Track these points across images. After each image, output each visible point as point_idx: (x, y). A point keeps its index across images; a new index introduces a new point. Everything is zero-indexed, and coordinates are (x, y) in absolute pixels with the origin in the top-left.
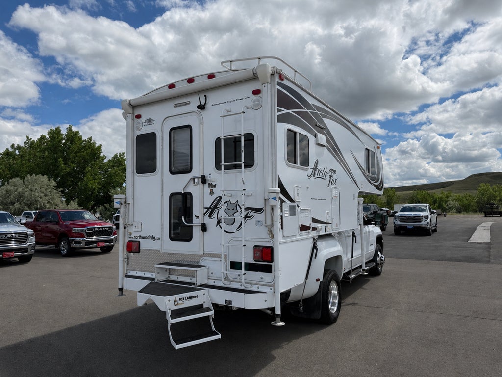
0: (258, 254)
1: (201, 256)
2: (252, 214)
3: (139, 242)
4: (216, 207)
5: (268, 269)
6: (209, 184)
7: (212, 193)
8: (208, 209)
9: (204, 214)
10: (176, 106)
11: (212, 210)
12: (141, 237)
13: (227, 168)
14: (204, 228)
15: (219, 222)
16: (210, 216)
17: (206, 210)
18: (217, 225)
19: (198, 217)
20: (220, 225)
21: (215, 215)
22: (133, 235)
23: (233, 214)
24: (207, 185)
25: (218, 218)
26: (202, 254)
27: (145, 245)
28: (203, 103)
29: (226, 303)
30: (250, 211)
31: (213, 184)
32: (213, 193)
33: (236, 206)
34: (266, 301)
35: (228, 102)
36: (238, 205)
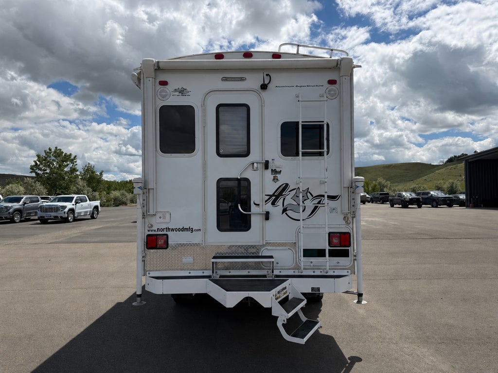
0: (336, 240)
1: (263, 246)
3: (167, 235)
4: (281, 194)
5: (345, 254)
6: (272, 170)
7: (275, 179)
8: (271, 196)
9: (266, 201)
10: (225, 79)
11: (275, 197)
12: (168, 229)
14: (267, 216)
15: (285, 210)
16: (273, 204)
17: (267, 197)
18: (283, 213)
19: (258, 205)
20: (286, 214)
21: (280, 203)
22: (155, 228)
23: (304, 202)
24: (269, 171)
25: (283, 206)
26: (264, 244)
27: (174, 238)
28: (266, 82)
29: (312, 290)
31: (278, 170)
32: (277, 179)
33: (307, 193)
35: (297, 86)
36: (309, 193)
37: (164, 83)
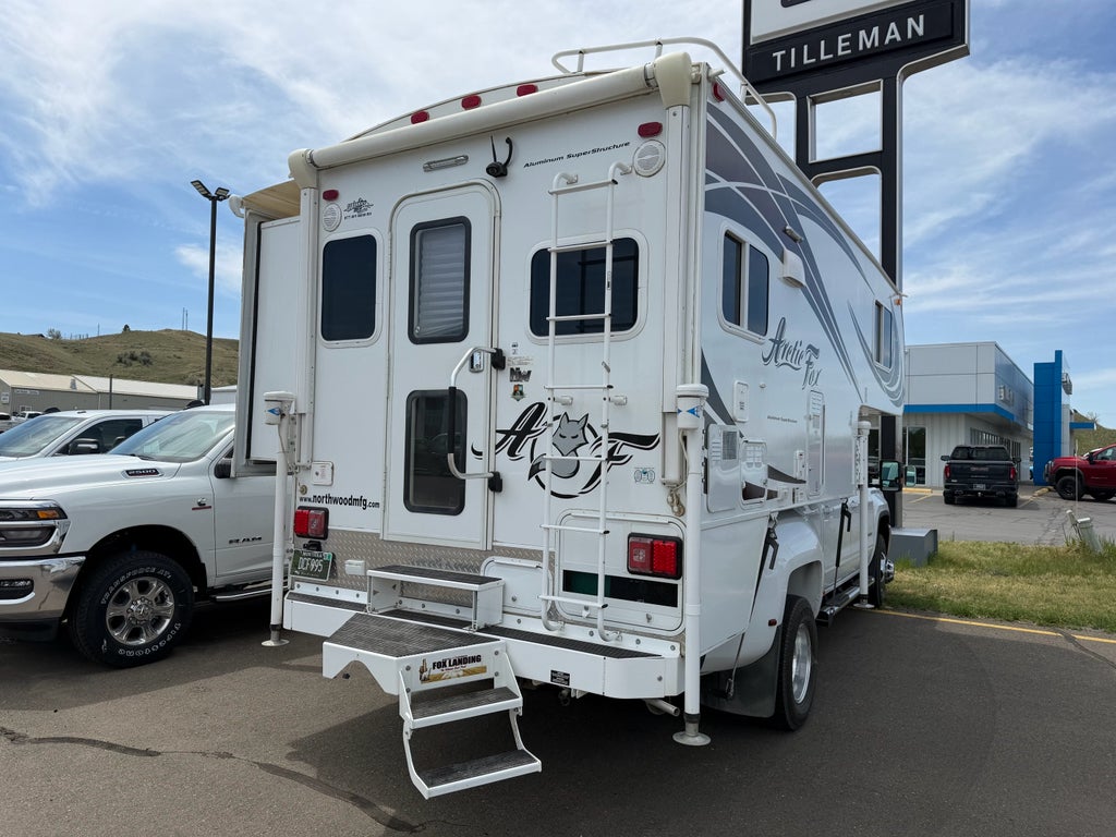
0: (641, 556)
1: (487, 553)
2: (626, 450)
3: (326, 512)
5: (668, 597)
6: (512, 369)
7: (518, 393)
8: (508, 433)
9: (497, 447)
10: (429, 168)
12: (329, 498)
13: (562, 329)
14: (495, 484)
15: (534, 471)
16: (512, 453)
17: (503, 436)
18: (530, 477)
19: (480, 454)
20: (537, 478)
21: (525, 450)
22: (310, 495)
23: (575, 450)
24: (506, 374)
25: (531, 459)
26: (489, 548)
27: (342, 519)
28: (502, 159)
29: (553, 677)
30: (622, 442)
31: (524, 369)
32: (521, 393)
33: (583, 429)
34: (660, 679)
35: (569, 156)
36: (589, 427)
37: (332, 196)
